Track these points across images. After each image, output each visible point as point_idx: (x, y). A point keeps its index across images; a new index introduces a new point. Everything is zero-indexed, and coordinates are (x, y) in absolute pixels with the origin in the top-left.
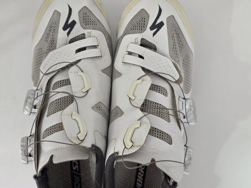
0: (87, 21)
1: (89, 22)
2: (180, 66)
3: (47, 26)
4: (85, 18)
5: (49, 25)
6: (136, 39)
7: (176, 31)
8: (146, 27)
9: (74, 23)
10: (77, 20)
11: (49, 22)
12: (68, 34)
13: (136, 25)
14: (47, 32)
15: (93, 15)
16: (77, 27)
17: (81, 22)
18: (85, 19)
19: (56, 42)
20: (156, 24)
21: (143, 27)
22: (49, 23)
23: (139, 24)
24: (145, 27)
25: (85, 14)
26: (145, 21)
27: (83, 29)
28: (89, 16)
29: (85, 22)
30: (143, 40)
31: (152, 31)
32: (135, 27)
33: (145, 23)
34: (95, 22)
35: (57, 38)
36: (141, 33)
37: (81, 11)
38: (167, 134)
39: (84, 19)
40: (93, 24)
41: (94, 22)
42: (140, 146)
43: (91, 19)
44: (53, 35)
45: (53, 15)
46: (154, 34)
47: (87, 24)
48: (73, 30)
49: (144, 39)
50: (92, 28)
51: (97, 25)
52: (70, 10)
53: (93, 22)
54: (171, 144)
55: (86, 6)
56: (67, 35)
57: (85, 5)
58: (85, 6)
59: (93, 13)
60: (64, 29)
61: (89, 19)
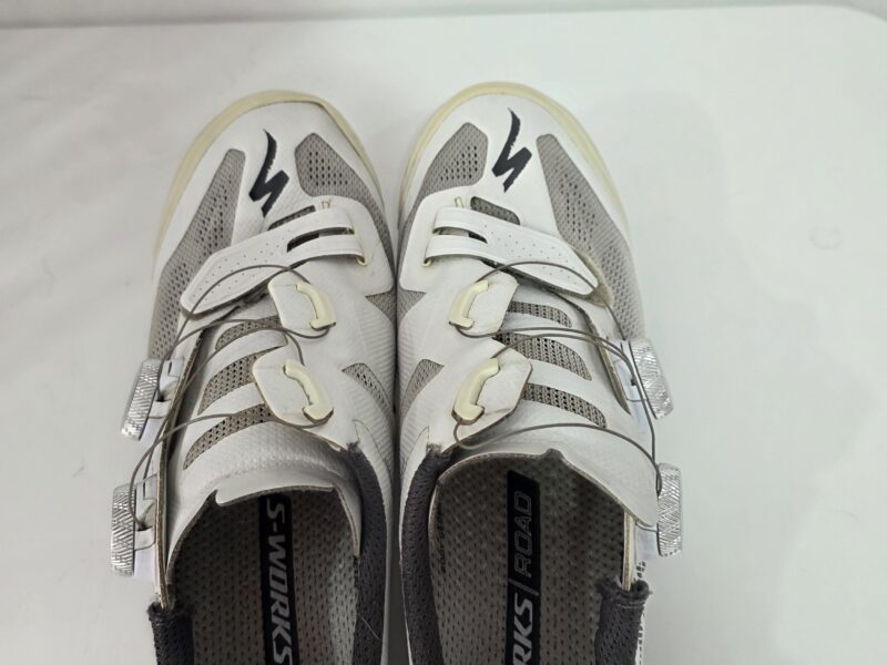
0: (320, 176)
1: (326, 176)
3: (205, 198)
4: (313, 166)
5: (211, 194)
6: (459, 201)
7: (569, 176)
8: (482, 170)
9: (281, 179)
10: (291, 172)
11: (211, 185)
12: (265, 209)
13: (453, 167)
14: (204, 213)
15: (337, 156)
16: (291, 190)
17: (303, 178)
18: (314, 169)
19: (231, 233)
20: (509, 158)
21: (473, 170)
22: (209, 190)
23: (461, 163)
24: (479, 169)
25: (314, 154)
26: (479, 155)
27: (307, 196)
28: (326, 161)
29: (314, 176)
30: (477, 202)
31: (500, 177)
32: (450, 171)
33: (477, 159)
34: (344, 174)
35: (233, 221)
36: (471, 184)
37: (303, 147)
39: (311, 170)
40: (338, 183)
41: (341, 175)
43: (332, 168)
44: (221, 214)
45: (223, 163)
46: (507, 184)
47: (320, 183)
48: (278, 200)
49: (480, 200)
50: (332, 190)
51: (349, 182)
52: (272, 145)
53: (338, 175)
55: (317, 132)
56: (261, 212)
57: (312, 131)
58: (313, 134)
59: (337, 151)
60: (254, 195)
61: (326, 168)
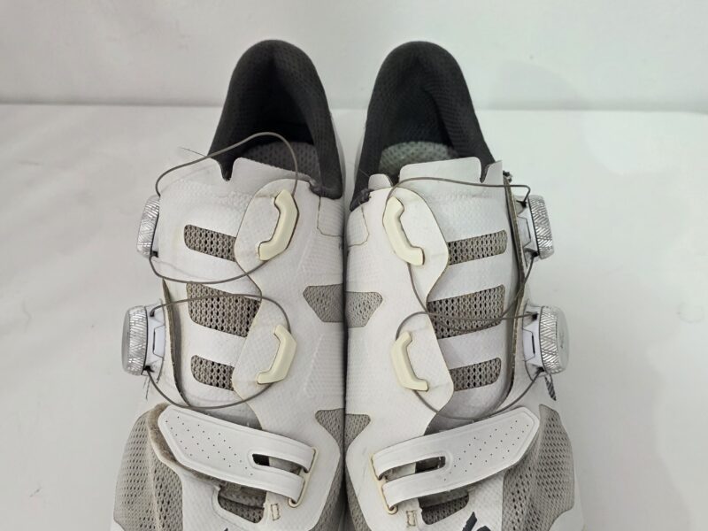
2: (153, 452)
6: (275, 517)
30: (256, 519)
38: (194, 249)
42: (257, 196)
49: (253, 521)
54: (186, 228)
